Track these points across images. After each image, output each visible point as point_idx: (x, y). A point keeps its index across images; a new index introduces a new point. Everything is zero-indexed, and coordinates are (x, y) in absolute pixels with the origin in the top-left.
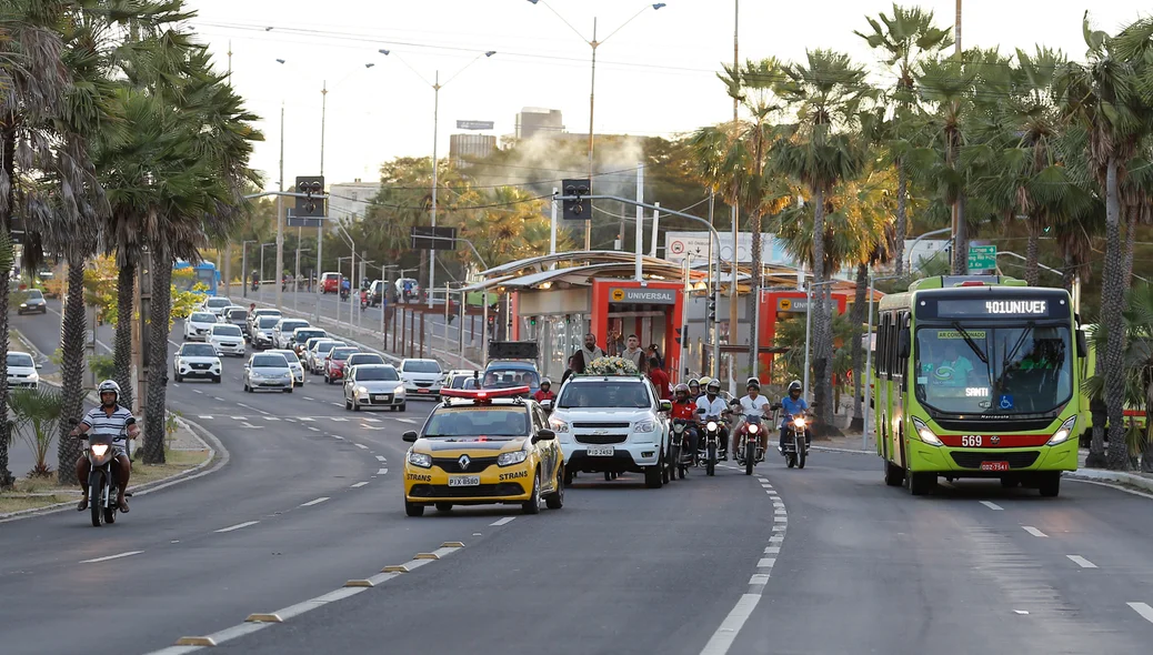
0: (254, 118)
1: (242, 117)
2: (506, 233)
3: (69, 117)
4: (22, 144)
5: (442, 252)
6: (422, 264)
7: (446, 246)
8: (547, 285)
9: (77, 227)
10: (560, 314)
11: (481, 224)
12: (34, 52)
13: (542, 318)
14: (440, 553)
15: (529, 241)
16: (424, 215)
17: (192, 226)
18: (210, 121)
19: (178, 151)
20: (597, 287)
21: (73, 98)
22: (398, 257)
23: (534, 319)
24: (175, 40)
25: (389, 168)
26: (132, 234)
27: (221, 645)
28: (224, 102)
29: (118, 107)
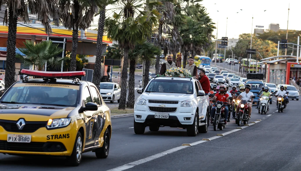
0: (214, 24)
1: (212, 23)
2: (267, 51)
3: (175, 22)
4: (164, 28)
5: (252, 55)
7: (253, 53)
8: (277, 63)
9: (175, 47)
10: (279, 69)
11: (262, 49)
12: (168, 8)
13: (275, 70)
14: (256, 122)
15: (272, 53)
16: (249, 46)
17: (200, 47)
18: (204, 24)
19: (198, 31)
20: (288, 64)
21: (176, 18)
22: (243, 56)
23: (273, 70)
24: (198, 6)
25: (241, 36)
26: (187, 49)
27: (212, 141)
28: (208, 20)
29: (185, 20)
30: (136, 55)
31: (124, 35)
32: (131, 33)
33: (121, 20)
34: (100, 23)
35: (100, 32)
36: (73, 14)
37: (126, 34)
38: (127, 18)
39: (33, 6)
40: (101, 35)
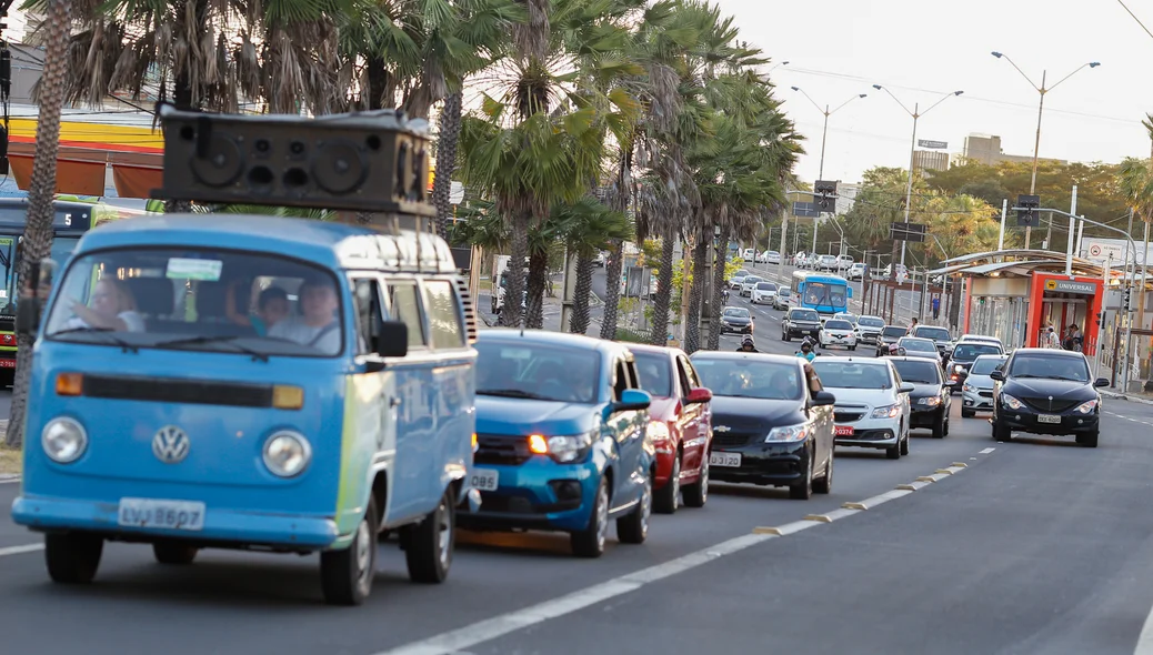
0: (801, 138)
1: (793, 137)
2: (963, 231)
3: (676, 130)
4: (639, 150)
5: (911, 243)
6: (895, 251)
7: (917, 238)
8: (997, 274)
9: (675, 214)
10: (1004, 296)
11: (944, 223)
12: (658, 83)
13: (989, 298)
14: (953, 470)
15: (981, 238)
16: (899, 214)
17: (752, 216)
18: (767, 137)
19: (746, 160)
20: (1035, 278)
21: (681, 117)
22: (876, 245)
23: (983, 298)
24: (751, 78)
25: (871, 176)
26: (708, 219)
27: (836, 521)
28: (780, 124)
29: (709, 126)
30: (549, 239)
31: (515, 169)
32: (541, 166)
33: (508, 120)
34: (444, 130)
35: (443, 161)
36: (363, 99)
37: (524, 167)
38: (528, 116)
39: (253, 76)
40: (446, 171)
